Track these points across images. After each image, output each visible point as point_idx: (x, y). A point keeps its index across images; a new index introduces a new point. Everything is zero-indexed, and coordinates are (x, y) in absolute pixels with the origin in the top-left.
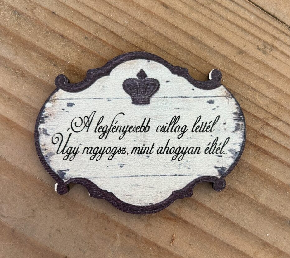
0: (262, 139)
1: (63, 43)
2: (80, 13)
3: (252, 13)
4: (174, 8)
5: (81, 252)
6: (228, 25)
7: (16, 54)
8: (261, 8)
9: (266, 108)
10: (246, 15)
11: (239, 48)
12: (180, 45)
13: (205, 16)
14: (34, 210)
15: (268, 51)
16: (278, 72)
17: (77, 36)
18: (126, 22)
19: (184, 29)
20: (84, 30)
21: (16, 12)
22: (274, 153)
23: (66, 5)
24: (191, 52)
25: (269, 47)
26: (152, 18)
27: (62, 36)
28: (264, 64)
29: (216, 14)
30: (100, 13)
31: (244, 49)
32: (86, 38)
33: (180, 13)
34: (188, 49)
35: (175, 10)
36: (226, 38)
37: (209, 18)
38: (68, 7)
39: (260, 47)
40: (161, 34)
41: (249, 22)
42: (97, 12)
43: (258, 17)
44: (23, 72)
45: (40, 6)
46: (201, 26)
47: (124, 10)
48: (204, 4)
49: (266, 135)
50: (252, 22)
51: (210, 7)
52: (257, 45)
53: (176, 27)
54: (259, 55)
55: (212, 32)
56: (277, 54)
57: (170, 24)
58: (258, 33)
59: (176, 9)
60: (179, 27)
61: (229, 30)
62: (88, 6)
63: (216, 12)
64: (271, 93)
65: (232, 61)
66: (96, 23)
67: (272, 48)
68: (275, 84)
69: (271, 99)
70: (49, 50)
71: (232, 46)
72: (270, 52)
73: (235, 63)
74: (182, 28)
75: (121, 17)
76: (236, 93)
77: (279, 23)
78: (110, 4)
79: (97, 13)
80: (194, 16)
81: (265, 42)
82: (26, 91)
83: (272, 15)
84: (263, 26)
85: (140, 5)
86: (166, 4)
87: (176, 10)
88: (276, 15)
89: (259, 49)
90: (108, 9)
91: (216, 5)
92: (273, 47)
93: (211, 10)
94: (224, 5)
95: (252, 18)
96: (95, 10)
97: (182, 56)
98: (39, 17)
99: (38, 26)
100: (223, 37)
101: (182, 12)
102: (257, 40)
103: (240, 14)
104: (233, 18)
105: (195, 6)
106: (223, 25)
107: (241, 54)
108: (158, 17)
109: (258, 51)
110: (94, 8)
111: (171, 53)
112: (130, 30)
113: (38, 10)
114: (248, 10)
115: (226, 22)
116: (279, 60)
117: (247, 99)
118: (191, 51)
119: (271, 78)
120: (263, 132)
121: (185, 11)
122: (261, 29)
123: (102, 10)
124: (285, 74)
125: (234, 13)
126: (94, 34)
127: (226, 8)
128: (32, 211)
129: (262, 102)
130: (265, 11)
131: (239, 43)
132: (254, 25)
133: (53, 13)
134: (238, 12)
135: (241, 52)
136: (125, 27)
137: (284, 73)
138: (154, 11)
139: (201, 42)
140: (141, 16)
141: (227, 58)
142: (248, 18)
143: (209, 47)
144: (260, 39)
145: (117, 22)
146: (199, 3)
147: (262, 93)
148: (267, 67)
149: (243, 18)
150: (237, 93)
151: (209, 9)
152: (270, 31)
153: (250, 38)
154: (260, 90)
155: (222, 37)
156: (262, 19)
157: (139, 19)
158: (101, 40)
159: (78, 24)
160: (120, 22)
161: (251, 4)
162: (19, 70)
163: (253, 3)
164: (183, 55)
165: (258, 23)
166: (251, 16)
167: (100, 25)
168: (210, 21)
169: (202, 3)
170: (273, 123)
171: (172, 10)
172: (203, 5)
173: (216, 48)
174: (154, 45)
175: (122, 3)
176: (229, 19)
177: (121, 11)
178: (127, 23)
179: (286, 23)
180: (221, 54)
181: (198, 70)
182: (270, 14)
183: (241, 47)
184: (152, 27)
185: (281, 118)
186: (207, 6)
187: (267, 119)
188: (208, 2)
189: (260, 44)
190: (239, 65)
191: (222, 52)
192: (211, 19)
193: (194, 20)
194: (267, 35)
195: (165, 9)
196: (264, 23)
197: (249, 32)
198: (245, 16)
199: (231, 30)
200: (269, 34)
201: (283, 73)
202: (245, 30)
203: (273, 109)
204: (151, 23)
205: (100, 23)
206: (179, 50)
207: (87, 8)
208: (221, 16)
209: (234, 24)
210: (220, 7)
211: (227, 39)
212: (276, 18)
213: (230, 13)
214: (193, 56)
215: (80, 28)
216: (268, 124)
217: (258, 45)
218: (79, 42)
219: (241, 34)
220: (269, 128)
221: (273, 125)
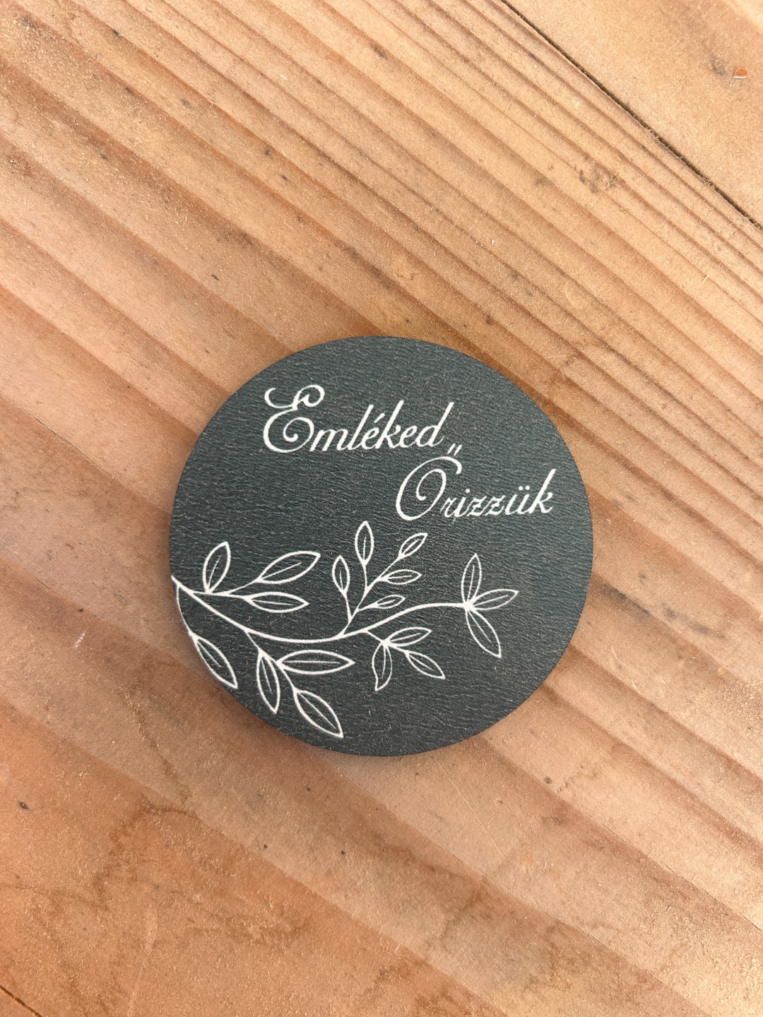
0: (564, 389)
1: (130, 109)
2: (177, 41)
3: (578, 94)
4: (399, 58)
5: (118, 603)
6: (517, 113)
7: (17, 119)
8: (600, 85)
9: (581, 319)
10: (563, 96)
11: (536, 172)
12: (402, 147)
13: (469, 86)
14: (17, 493)
15: (603, 188)
16: (621, 240)
17: (164, 96)
18: (282, 76)
19: (415, 111)
20: (185, 84)
21: (27, 20)
22: (589, 426)
23: (148, 19)
24: (425, 166)
25: (606, 179)
26: (344, 74)
27: (129, 90)
28: (590, 215)
29: (495, 85)
30: (225, 48)
31: (549, 175)
32: (185, 102)
33: (411, 71)
34: (420, 158)
35: (400, 62)
36: (510, 144)
37: (477, 92)
38: (152, 24)
39: (587, 175)
40: (361, 116)
41: (569, 115)
42: (218, 43)
43: (591, 105)
44: (27, 164)
45: (86, 12)
46: (456, 109)
47: (282, 47)
48: (470, 57)
49: (576, 380)
50: (576, 114)
51: (482, 66)
52: (579, 170)
53: (398, 104)
54: (582, 193)
55: (480, 125)
56: (623, 197)
57: (386, 94)
58: (585, 142)
59: (402, 60)
60: (405, 104)
61: (519, 126)
62: (198, 28)
63: (495, 79)
64: (596, 285)
65: (517, 198)
66: (212, 70)
67: (614, 182)
68: (609, 264)
69: (596, 299)
70: (96, 119)
71: (523, 164)
72: (607, 190)
73: (524, 206)
74: (410, 107)
75: (273, 62)
76: (519, 274)
77: (637, 125)
78: (250, 29)
79: (218, 48)
80: (444, 82)
81: (598, 165)
82: (30, 210)
83: (623, 105)
84: (600, 127)
85: (320, 42)
86: (381, 47)
87: (402, 64)
88: (633, 107)
89: (583, 180)
90: (246, 40)
91: (497, 63)
92: (615, 180)
93: (483, 74)
94: (515, 65)
95: (575, 105)
96: (213, 39)
97: (404, 173)
98: (79, 38)
99: (74, 60)
100: (504, 140)
101: (416, 69)
102: (582, 159)
103: (549, 91)
104: (532, 100)
105: (447, 60)
106: (507, 113)
107: (540, 185)
108: (360, 76)
109: (581, 183)
110: (213, 33)
111: (380, 162)
112: (290, 97)
113: (80, 22)
114: (568, 86)
115: (516, 106)
116: (625, 211)
117: (543, 293)
118: (427, 164)
119: (603, 251)
120: (568, 373)
121: (425, 68)
122: (593, 134)
123: (231, 41)
124: (635, 246)
125: (536, 87)
126: (205, 96)
127: (519, 74)
128: (14, 495)
129: (576, 303)
130: (609, 94)
131: (539, 159)
132: (577, 121)
133: (116, 33)
134: (544, 87)
135: (541, 181)
136: (280, 87)
137: (633, 242)
138: (351, 58)
139: (453, 147)
140: (320, 68)
141: (508, 190)
142: (567, 105)
143: (468, 160)
144: (587, 157)
145: (262, 75)
146: (458, 53)
147: (577, 283)
148: (597, 223)
149: (554, 103)
150: (522, 277)
151: (480, 71)
152: (613, 142)
153: (565, 151)
154: (573, 275)
155: (500, 141)
156: (598, 110)
157: (315, 74)
158: (219, 111)
159: (170, 68)
160: (269, 73)
161: (578, 72)
162: (18, 158)
163: (583, 71)
164: (406, 171)
165: (589, 118)
166: (574, 101)
167: (222, 76)
168: (479, 99)
169: (465, 55)
170: (593, 353)
171: (395, 62)
172: (466, 61)
173: (485, 165)
174: (342, 138)
175: (280, 30)
176: (523, 101)
177: (275, 48)
178: (286, 79)
179: (653, 127)
180: (494, 179)
181: (437, 210)
182: (618, 101)
183: (543, 170)
184: (342, 95)
185: (614, 346)
186: (476, 63)
187: (581, 345)
188: (480, 55)
189: (586, 168)
190: (533, 212)
191: (498, 176)
192: (481, 96)
193: (443, 92)
194: (605, 148)
195: (377, 57)
196: (602, 120)
197: (563, 138)
198: (558, 99)
199: (523, 126)
200: (610, 147)
201: (631, 242)
202: (556, 132)
203: (597, 323)
204: (341, 86)
205: (223, 71)
206: (399, 157)
207: (196, 30)
208: (504, 91)
209: (532, 113)
210: (505, 70)
211: (513, 146)
212: (632, 113)
213: (526, 87)
214: (431, 175)
215: (175, 77)
216: (581, 356)
217: (581, 171)
218: (168, 110)
219: (547, 138)
220: (583, 364)
221: (593, 359)
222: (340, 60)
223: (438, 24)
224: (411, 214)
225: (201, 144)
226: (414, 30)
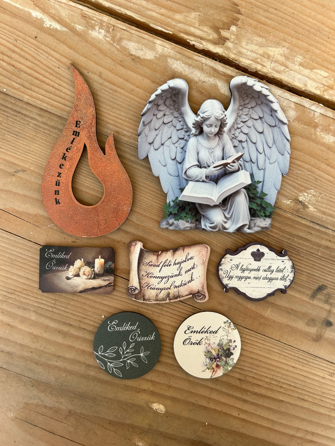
15: (333, 375)
20: (266, 381)
24: (305, 381)
26: (289, 372)
27: (258, 385)
32: (267, 384)
33: (299, 368)
35: (297, 368)
36: (317, 374)
37: (309, 368)
40: (294, 377)
54: (330, 378)
58: (328, 370)
71: (320, 376)
81: (331, 372)
84: (329, 367)
97: (303, 384)
98: (248, 380)
99: (248, 383)
104: (318, 366)
105: (304, 365)
106: (315, 370)
108: (291, 372)
109: (329, 376)
131: (322, 375)
132: (326, 367)
133: (253, 377)
134: (319, 364)
135: (323, 378)
139: (309, 377)
140: (285, 373)
141: (319, 381)
143: (311, 378)
144: (329, 372)
145: (277, 376)
146: (305, 363)
150: (325, 393)
153: (325, 372)
158: (272, 383)
184: (290, 375)
186: (308, 364)
190: (324, 383)
193: (305, 370)
194: (331, 370)
195: (293, 368)
197: (324, 370)
198: (321, 365)
202: (322, 370)
222: (288, 370)
223: (301, 360)
224: (305, 389)
225: (271, 389)
226: (297, 362)
